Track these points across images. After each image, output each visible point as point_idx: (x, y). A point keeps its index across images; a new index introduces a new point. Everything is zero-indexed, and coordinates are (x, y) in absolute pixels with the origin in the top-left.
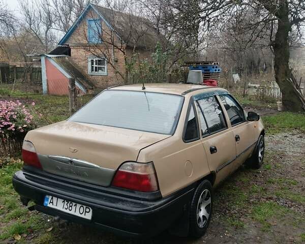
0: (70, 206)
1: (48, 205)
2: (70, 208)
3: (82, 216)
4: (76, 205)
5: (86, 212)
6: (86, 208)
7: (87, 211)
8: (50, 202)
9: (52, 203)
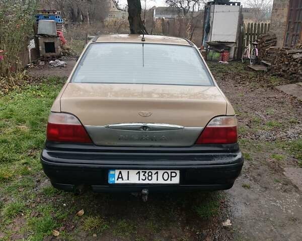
0: (149, 176)
1: (116, 182)
2: (150, 178)
3: (169, 182)
4: (157, 173)
5: (171, 177)
6: (171, 172)
7: (172, 175)
8: (118, 178)
9: (122, 178)
